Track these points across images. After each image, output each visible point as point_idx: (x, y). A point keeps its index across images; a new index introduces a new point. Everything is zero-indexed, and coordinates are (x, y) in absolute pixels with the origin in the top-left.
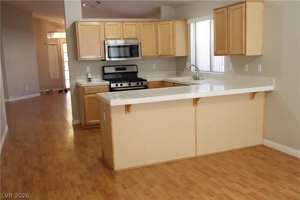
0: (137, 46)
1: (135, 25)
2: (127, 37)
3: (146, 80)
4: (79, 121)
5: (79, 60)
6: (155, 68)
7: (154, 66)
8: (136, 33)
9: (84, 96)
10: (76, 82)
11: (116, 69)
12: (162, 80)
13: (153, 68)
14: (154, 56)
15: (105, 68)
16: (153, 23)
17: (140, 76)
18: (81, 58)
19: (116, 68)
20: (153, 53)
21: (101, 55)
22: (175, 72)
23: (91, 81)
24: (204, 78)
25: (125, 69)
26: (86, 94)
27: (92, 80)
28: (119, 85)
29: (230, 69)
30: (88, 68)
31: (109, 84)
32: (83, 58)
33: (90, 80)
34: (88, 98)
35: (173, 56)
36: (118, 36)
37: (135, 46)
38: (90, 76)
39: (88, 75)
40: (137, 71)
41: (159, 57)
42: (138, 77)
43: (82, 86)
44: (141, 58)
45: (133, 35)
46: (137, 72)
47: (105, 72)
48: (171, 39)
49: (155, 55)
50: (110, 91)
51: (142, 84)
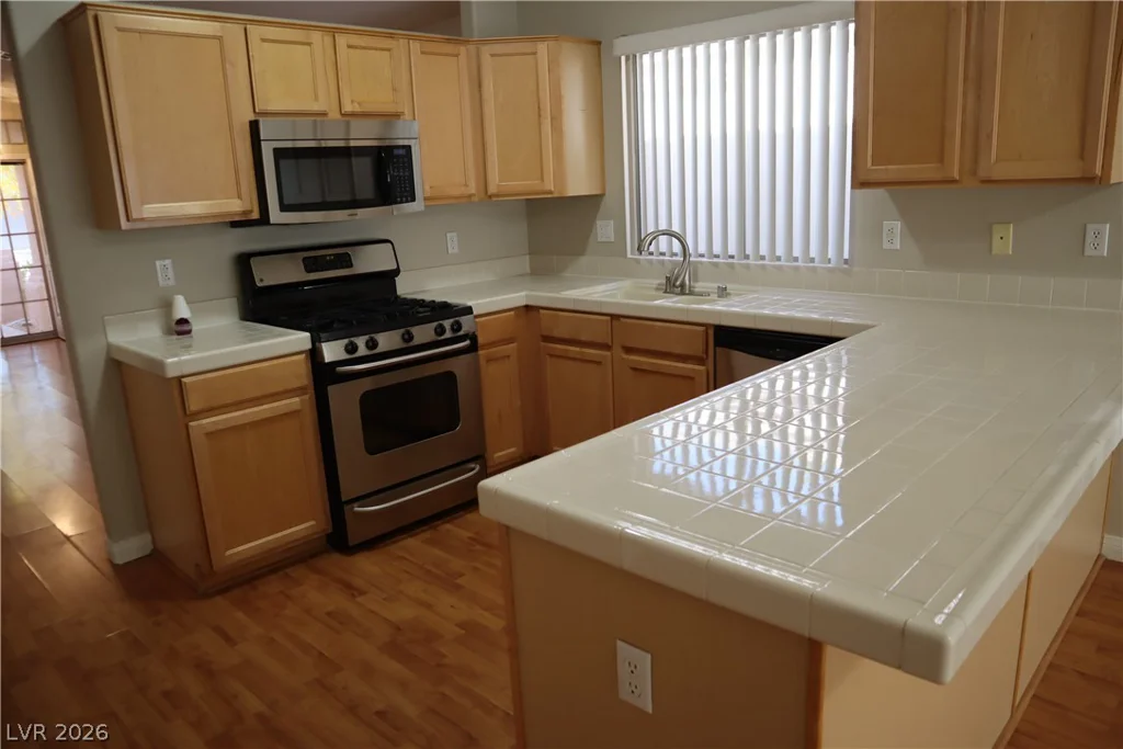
0: (403, 152)
1: (389, 49)
2: (357, 109)
3: (468, 310)
4: (147, 537)
5: (124, 224)
6: (456, 250)
7: (453, 243)
8: (394, 90)
9: (187, 427)
10: (109, 347)
11: (310, 264)
12: (524, 303)
13: (451, 250)
14: (470, 196)
15: (254, 262)
16: (462, 50)
17: (405, 287)
18: (135, 215)
19: (304, 259)
20: (466, 185)
21: (239, 197)
22: (524, 263)
23: (189, 332)
24: (730, 287)
25: (346, 261)
26: (197, 415)
27: (196, 327)
28: (361, 342)
29: (886, 246)
30: (165, 269)
31: (309, 346)
32: (145, 216)
33: (185, 328)
34: (210, 435)
35: (556, 195)
36: (316, 99)
37: (396, 152)
38: (182, 309)
39: (168, 306)
40: (395, 267)
41: (489, 201)
42: (399, 293)
43: (171, 373)
44: (426, 206)
45: (380, 100)
46: (397, 272)
47: (259, 284)
48: (547, 122)
49: (473, 191)
51: (457, 327)
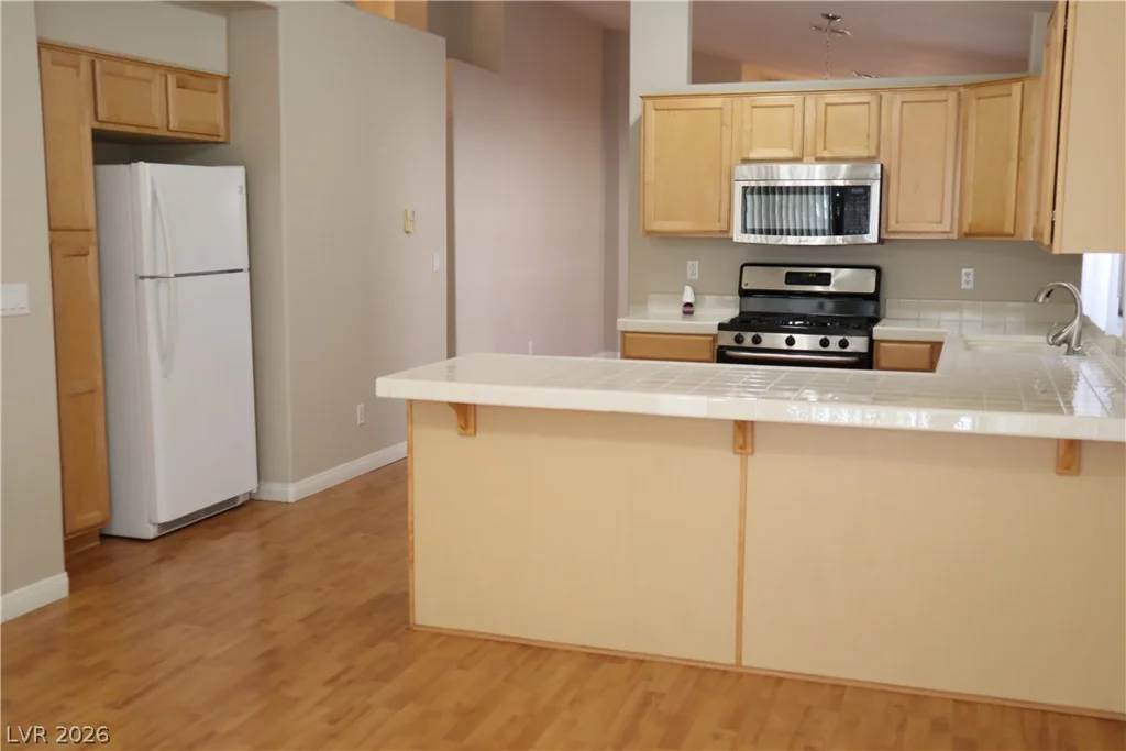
0: (861, 191)
1: (868, 103)
2: (829, 155)
5: (643, 233)
6: (970, 286)
7: (967, 278)
8: (868, 137)
11: (791, 278)
13: (964, 286)
14: (945, 233)
15: (746, 269)
16: (952, 96)
18: (648, 228)
19: (788, 274)
21: (720, 221)
23: (692, 313)
25: (826, 279)
28: (747, 338)
30: (693, 267)
31: (716, 331)
32: (654, 228)
33: (688, 309)
35: (1016, 238)
36: (792, 148)
37: (854, 191)
38: (688, 296)
40: (872, 291)
41: (966, 240)
43: (620, 328)
44: (881, 239)
47: (744, 287)
48: (1015, 163)
50: (719, 361)
51: (844, 345)
